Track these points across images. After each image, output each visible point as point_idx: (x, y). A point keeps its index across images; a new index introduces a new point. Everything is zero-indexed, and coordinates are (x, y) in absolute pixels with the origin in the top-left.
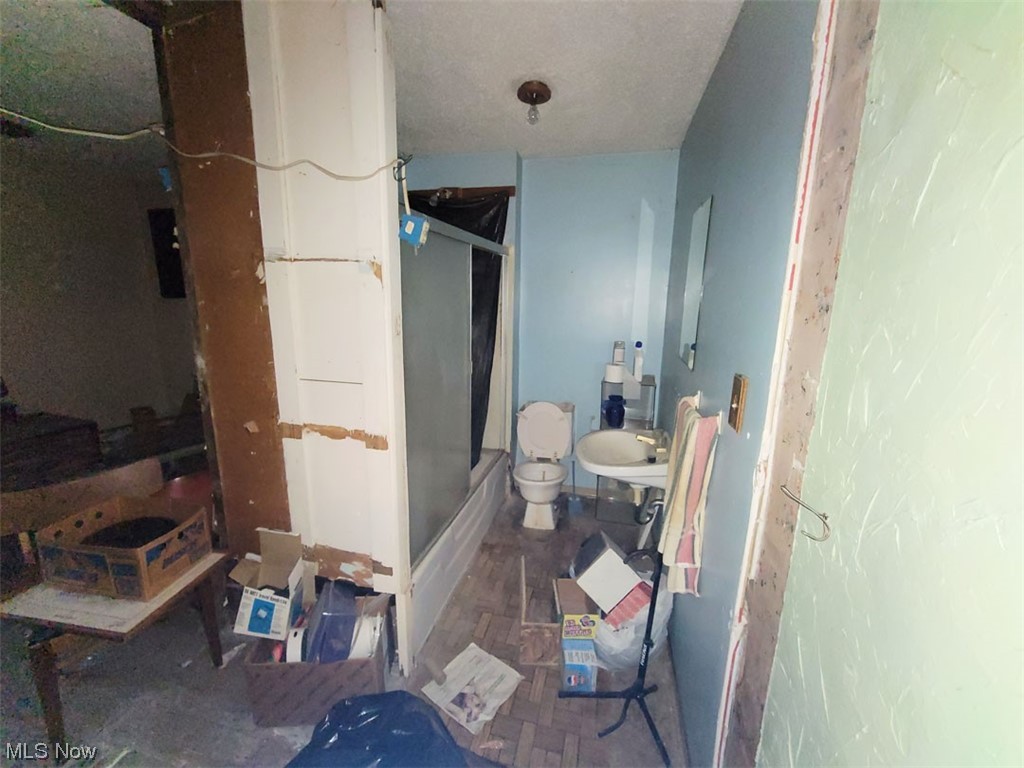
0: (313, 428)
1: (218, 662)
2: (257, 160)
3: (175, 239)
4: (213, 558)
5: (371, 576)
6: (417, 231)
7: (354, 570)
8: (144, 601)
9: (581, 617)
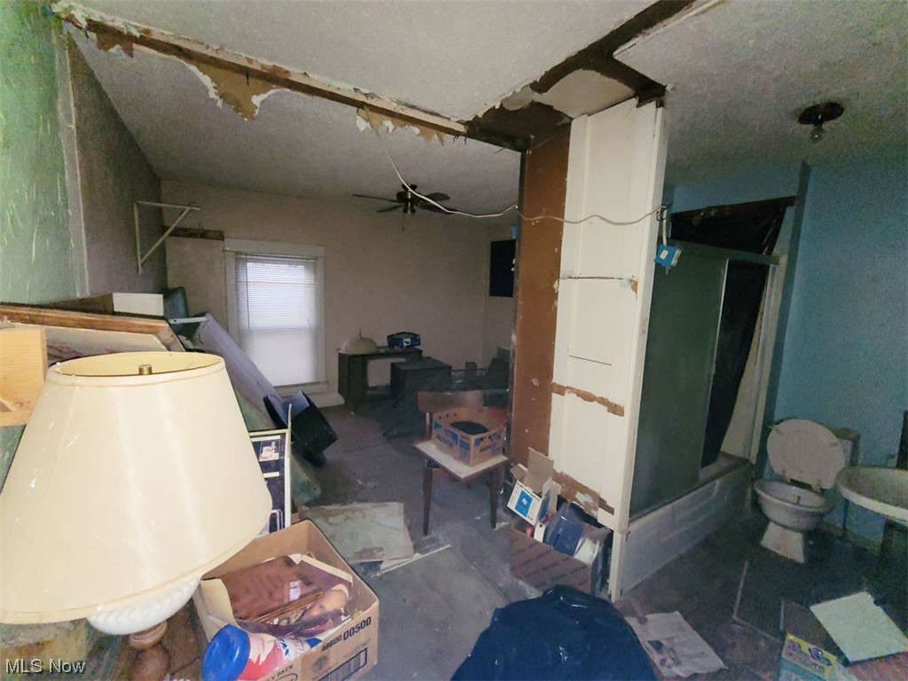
0: (572, 390)
1: (494, 526)
2: (565, 218)
3: (513, 266)
4: (501, 459)
5: (597, 510)
6: (669, 257)
7: (586, 500)
8: (470, 467)
9: (812, 647)
